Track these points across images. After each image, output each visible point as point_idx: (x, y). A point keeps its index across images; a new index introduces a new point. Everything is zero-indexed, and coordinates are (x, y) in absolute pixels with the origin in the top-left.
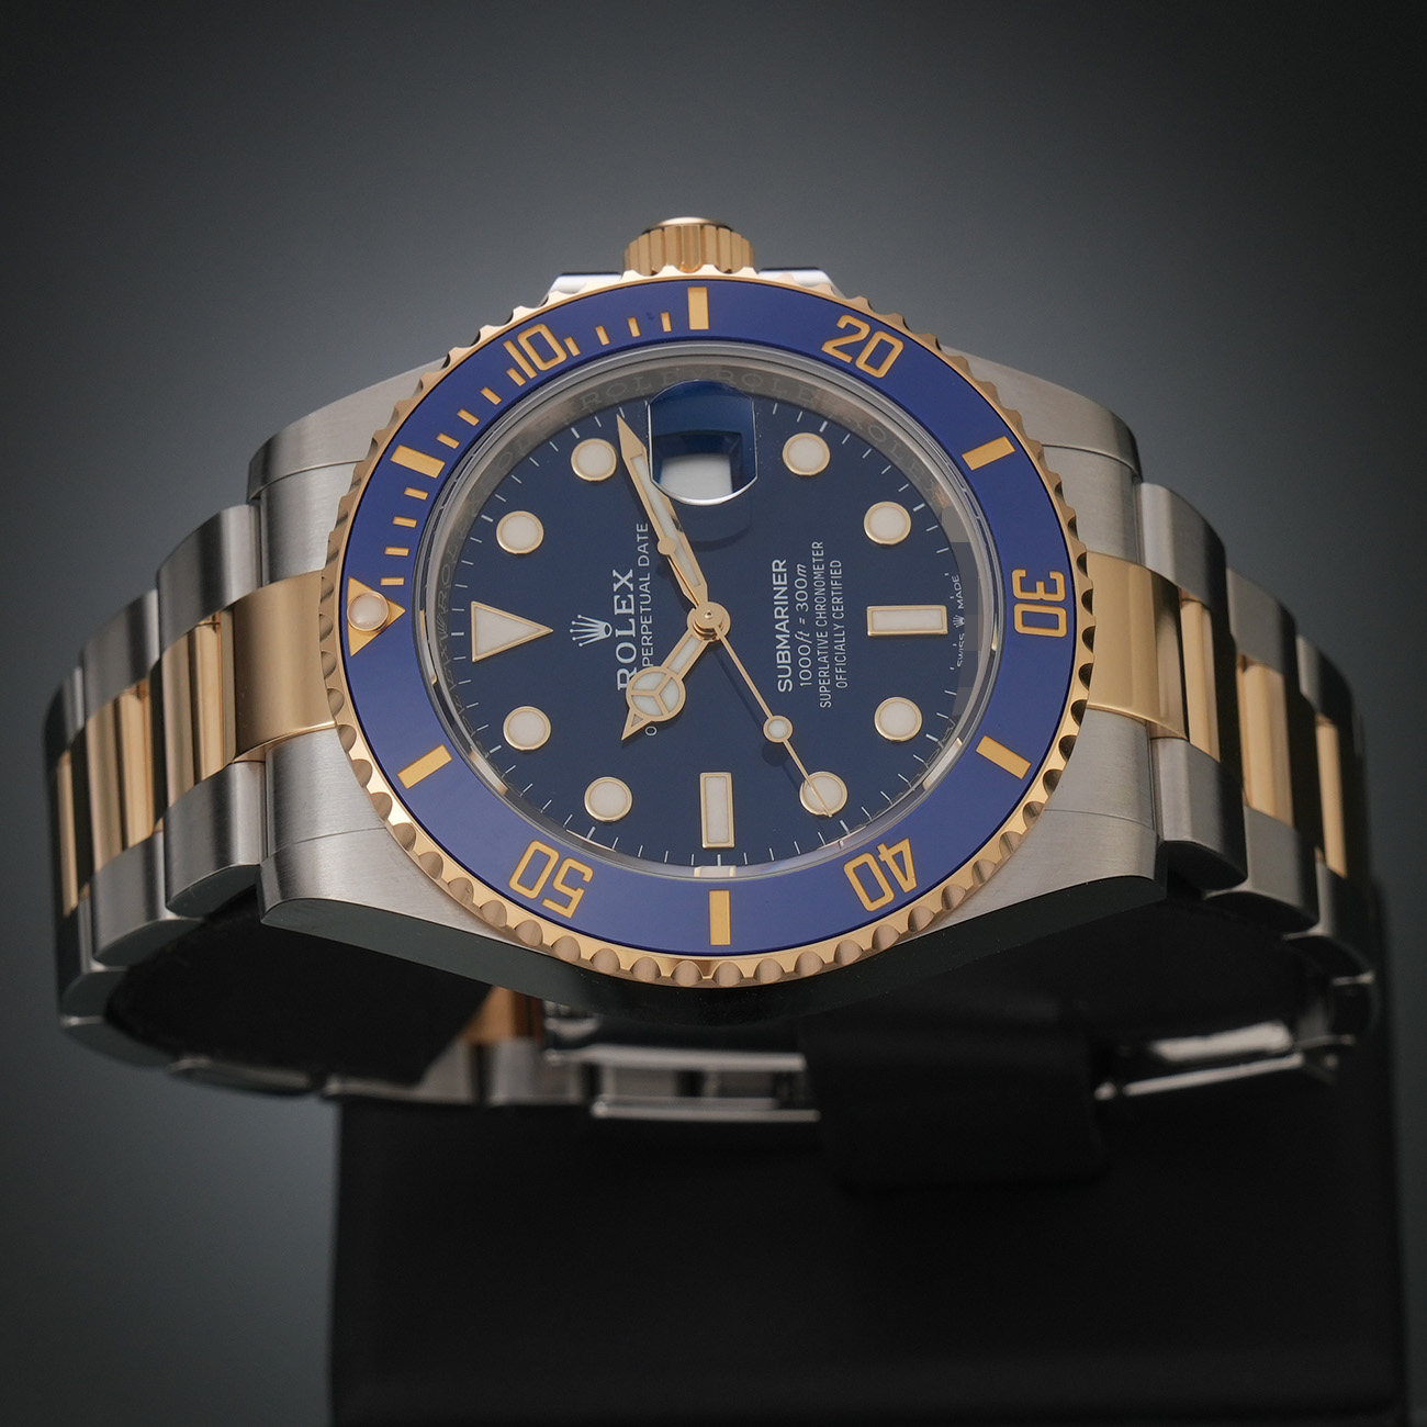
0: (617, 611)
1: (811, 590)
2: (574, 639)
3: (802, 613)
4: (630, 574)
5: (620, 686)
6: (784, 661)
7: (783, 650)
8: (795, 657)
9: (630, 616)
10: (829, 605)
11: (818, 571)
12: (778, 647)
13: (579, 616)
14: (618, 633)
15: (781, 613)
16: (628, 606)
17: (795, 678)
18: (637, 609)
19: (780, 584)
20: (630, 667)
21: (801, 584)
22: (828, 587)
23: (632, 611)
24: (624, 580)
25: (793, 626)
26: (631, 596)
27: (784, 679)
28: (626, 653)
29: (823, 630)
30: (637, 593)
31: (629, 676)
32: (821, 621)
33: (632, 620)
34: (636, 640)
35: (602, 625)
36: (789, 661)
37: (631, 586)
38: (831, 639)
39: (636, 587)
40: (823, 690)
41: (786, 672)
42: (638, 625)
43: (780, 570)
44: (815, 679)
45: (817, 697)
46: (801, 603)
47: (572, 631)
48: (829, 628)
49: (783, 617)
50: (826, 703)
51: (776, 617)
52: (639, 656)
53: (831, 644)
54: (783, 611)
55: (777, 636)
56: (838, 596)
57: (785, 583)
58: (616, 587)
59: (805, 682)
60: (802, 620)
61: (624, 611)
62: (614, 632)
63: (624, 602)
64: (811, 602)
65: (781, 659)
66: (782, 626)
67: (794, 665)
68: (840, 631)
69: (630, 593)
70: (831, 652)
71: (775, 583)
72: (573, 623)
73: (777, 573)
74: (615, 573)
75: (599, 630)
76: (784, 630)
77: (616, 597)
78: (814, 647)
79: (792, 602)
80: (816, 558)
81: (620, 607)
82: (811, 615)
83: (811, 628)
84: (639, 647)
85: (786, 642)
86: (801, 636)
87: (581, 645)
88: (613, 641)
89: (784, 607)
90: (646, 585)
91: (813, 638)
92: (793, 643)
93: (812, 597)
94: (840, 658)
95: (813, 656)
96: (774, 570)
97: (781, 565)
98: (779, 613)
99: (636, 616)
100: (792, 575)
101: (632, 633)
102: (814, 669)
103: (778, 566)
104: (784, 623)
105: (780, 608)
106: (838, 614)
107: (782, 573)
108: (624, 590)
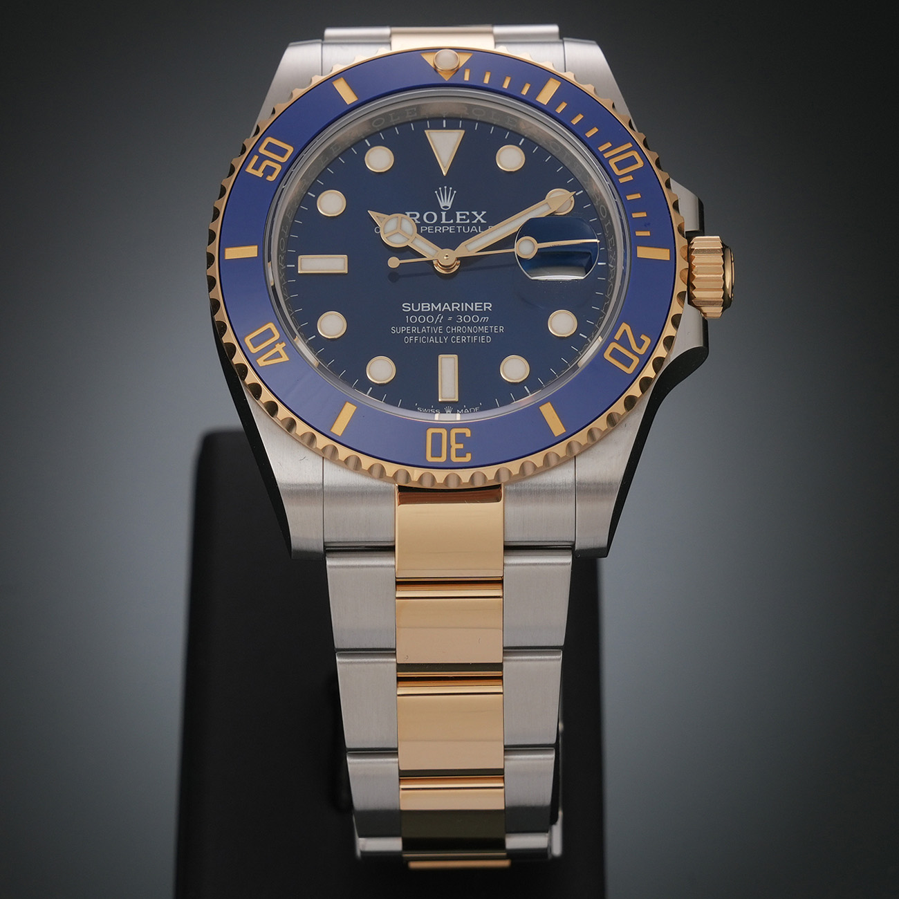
0: (458, 213)
1: (471, 324)
2: (440, 188)
3: (456, 319)
4: (483, 221)
5: (408, 213)
6: (423, 307)
7: (430, 307)
8: (426, 314)
9: (455, 220)
10: (461, 334)
11: (484, 329)
12: (432, 304)
13: (455, 192)
14: (444, 214)
15: (455, 306)
16: (461, 220)
17: (411, 313)
18: (459, 224)
19: (476, 307)
20: (421, 219)
21: (475, 319)
22: (473, 334)
23: (458, 221)
24: (479, 217)
25: (446, 313)
26: (468, 221)
27: (411, 307)
28: (430, 218)
29: (444, 330)
30: (471, 225)
31: (415, 219)
32: (449, 330)
33: (452, 221)
34: (439, 223)
35: (449, 204)
36: (423, 310)
37: (475, 221)
38: (438, 335)
39: (474, 224)
40: (402, 329)
41: (416, 307)
42: (449, 225)
43: (485, 307)
44: (410, 325)
45: (398, 325)
46: (462, 319)
47: (445, 187)
48: (445, 334)
49: (453, 308)
50: (394, 330)
51: (453, 304)
52: (428, 225)
53: (434, 335)
54: (457, 308)
55: (440, 304)
56: (467, 340)
57: (476, 310)
58: (475, 213)
59: (409, 319)
60: (451, 319)
61: (458, 217)
62: (444, 211)
63: (464, 217)
64: (462, 324)
65: (424, 305)
66: (446, 307)
67: (420, 313)
68: (443, 340)
69: (471, 221)
70: (429, 335)
71: (476, 304)
72: (451, 188)
73: (483, 305)
74: (484, 213)
75: (446, 202)
76: (444, 308)
77: (468, 213)
78: (432, 325)
79: (463, 313)
80: (493, 328)
81: (461, 215)
82: (453, 323)
83: (445, 324)
84: (434, 225)
85: (436, 309)
86: (440, 318)
87: (436, 192)
88: (439, 211)
89: (460, 308)
90: (476, 230)
91: (439, 324)
92: (435, 313)
93: (467, 325)
94: (425, 340)
95: (426, 324)
96: (485, 304)
97: (488, 308)
98: (455, 305)
99: (455, 224)
100: (481, 314)
101: (444, 221)
102: (417, 324)
103: (488, 306)
104: (449, 308)
105: (459, 306)
106: (454, 340)
107: (483, 308)
108: (473, 217)
